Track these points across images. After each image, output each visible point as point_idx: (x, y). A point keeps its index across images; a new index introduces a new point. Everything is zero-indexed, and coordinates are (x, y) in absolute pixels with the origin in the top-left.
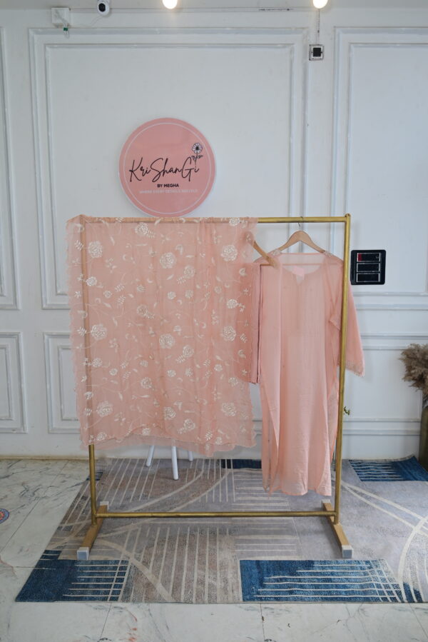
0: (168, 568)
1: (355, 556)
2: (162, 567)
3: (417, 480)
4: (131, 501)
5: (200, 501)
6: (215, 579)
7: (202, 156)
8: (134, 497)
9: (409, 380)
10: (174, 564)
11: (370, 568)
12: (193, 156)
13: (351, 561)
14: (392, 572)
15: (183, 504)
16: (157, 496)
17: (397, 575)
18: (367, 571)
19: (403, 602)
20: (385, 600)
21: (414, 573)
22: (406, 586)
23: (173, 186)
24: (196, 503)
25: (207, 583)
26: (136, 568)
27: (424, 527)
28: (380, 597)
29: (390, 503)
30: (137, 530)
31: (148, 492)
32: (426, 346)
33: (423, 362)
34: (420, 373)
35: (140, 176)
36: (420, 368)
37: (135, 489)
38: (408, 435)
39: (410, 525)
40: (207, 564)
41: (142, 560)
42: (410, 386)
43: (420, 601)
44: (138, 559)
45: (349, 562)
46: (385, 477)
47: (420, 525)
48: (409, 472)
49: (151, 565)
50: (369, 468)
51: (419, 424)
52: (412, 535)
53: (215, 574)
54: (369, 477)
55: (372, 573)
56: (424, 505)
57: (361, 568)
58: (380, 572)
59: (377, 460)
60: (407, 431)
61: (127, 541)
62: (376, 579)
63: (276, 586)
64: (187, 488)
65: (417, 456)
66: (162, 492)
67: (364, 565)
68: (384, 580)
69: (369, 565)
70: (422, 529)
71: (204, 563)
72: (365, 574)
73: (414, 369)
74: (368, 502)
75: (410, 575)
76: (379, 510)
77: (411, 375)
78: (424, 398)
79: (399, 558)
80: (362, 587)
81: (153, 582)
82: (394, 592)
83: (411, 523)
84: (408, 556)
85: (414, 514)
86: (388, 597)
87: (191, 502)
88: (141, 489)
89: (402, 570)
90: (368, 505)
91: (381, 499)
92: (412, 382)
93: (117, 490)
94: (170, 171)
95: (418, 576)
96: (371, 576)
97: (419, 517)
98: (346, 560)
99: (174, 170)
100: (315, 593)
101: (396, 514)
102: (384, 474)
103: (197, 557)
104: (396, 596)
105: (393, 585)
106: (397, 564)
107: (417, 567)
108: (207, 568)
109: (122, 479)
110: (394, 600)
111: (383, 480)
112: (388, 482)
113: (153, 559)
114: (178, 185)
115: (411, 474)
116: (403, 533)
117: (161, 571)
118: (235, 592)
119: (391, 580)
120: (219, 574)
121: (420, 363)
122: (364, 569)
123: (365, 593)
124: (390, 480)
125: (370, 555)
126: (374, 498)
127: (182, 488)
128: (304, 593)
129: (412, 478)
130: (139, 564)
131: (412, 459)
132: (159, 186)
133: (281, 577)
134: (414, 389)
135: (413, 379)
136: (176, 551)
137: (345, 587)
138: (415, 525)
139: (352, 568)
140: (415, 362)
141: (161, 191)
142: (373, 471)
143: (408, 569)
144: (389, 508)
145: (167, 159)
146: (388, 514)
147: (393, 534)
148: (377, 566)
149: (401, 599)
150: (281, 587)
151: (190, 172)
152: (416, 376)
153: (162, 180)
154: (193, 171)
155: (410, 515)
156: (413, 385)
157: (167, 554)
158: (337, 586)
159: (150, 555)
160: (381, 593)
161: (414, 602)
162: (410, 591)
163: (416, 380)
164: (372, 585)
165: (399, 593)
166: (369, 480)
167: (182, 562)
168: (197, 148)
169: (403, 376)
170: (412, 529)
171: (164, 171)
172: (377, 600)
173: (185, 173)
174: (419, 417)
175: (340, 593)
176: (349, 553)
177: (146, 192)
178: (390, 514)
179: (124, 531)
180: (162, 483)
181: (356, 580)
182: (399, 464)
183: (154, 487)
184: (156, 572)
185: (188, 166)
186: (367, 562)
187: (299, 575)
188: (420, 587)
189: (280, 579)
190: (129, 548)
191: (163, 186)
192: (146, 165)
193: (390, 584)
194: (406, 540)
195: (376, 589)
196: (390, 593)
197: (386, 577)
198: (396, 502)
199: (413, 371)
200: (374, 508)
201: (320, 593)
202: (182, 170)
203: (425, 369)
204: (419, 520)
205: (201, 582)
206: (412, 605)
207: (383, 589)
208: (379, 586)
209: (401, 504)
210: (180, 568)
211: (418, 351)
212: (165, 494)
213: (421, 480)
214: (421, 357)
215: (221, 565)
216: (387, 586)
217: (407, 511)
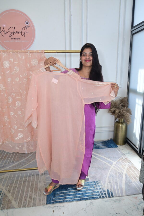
0: (18, 192)
1: (90, 180)
2: (15, 193)
3: (112, 147)
4: (7, 164)
5: (34, 162)
6: (36, 195)
7: (29, 27)
8: (9, 162)
9: (110, 113)
10: (21, 190)
11: (95, 184)
12: (26, 27)
13: (89, 182)
14: (103, 186)
15: (27, 163)
16: (18, 161)
17: (105, 186)
18: (94, 186)
19: (107, 198)
20: (100, 197)
21: (111, 185)
22: (108, 191)
23: (18, 39)
24: (33, 163)
25: (33, 198)
26: (5, 194)
27: (115, 166)
28: (98, 196)
29: (103, 157)
30: (8, 176)
31: (14, 160)
32: (116, 101)
33: (115, 106)
34: (114, 110)
35: (4, 35)
36: (114, 108)
37: (9, 159)
38: (110, 131)
39: (110, 165)
40: (34, 189)
41: (8, 190)
42: (110, 115)
43: (113, 197)
44: (6, 190)
45: (88, 183)
46: (102, 147)
47: (113, 165)
48: (110, 145)
49: (11, 192)
50: (96, 144)
51: (114, 128)
52: (110, 169)
53: (37, 193)
54: (97, 147)
55: (96, 186)
56: (115, 157)
57: (92, 185)
58: (99, 186)
59: (99, 141)
60: (109, 130)
61: (3, 182)
62: (97, 189)
63: (60, 196)
64: (30, 157)
65: (113, 139)
66: (20, 159)
67: (93, 183)
68: (100, 189)
69: (95, 183)
70: (114, 166)
71: (33, 189)
72: (94, 187)
73: (112, 109)
74: (96, 157)
75: (109, 186)
76: (99, 160)
77: (111, 111)
78: (115, 119)
79: (106, 179)
80: (92, 193)
81: (11, 200)
82: (104, 194)
83: (110, 164)
84: (109, 178)
85: (111, 161)
86: (101, 196)
87: (31, 162)
88: (12, 158)
89: (107, 184)
90: (96, 159)
91: (100, 156)
92: (111, 113)
93: (2, 160)
94: (16, 33)
95: (112, 186)
96: (95, 188)
97: (113, 162)
98: (87, 182)
99: (18, 32)
100: (75, 197)
101: (105, 161)
102: (101, 146)
103: (30, 186)
104: (104, 195)
105: (103, 191)
106: (105, 182)
107: (112, 182)
108: (34, 191)
109: (5, 155)
110: (103, 197)
111: (101, 148)
112: (103, 149)
113: (12, 189)
114: (20, 39)
115: (111, 145)
116: (107, 169)
117: (15, 194)
118: (44, 201)
119: (102, 189)
120: (38, 193)
121: (114, 106)
122: (93, 185)
123: (93, 195)
124: (103, 148)
125: (95, 179)
126: (98, 156)
127: (28, 157)
128: (70, 198)
129: (111, 147)
130: (6, 192)
131: (111, 140)
132: (12, 39)
133: (62, 192)
134: (112, 115)
135: (111, 112)
136: (22, 184)
137: (86, 193)
138: (112, 165)
139: (89, 185)
140: (112, 106)
141: (13, 41)
142: (98, 145)
143: (109, 183)
144: (103, 159)
145: (15, 27)
146: (102, 162)
147: (104, 169)
148: (98, 184)
149: (106, 196)
150: (62, 196)
151: (25, 33)
152: (112, 111)
153: (13, 36)
154: (26, 33)
155: (110, 161)
156: (111, 114)
157: (18, 186)
158: (83, 194)
159: (12, 187)
160: (99, 195)
161: (111, 197)
162: (109, 192)
163: (112, 112)
164: (95, 192)
165: (105, 194)
166: (96, 149)
167: (24, 189)
168: (27, 23)
169: (108, 112)
170: (110, 167)
171: (14, 33)
172: (97, 198)
173: (23, 34)
174: (113, 125)
175: (84, 196)
176: (88, 179)
177: (7, 41)
178: (103, 161)
179: (2, 178)
180: (21, 155)
181: (90, 190)
182: (107, 142)
183: (17, 158)
184: (13, 195)
185: (24, 31)
186: (94, 182)
187: (69, 190)
188: (113, 191)
189: (62, 193)
190: (3, 185)
191: (14, 39)
192: (6, 30)
193: (102, 190)
194: (108, 172)
195: (97, 193)
196: (102, 194)
197: (101, 188)
198: (105, 157)
199: (111, 110)
200: (97, 160)
201: (76, 197)
202: (21, 32)
203: (115, 109)
204: (113, 163)
205: (31, 198)
206: (110, 198)
207: (100, 193)
208: (98, 192)
209: (107, 157)
210: (23, 192)
211: (113, 102)
212: (21, 160)
213: (114, 147)
214: (114, 105)
215: (40, 189)
216: (101, 192)
217: (109, 160)
